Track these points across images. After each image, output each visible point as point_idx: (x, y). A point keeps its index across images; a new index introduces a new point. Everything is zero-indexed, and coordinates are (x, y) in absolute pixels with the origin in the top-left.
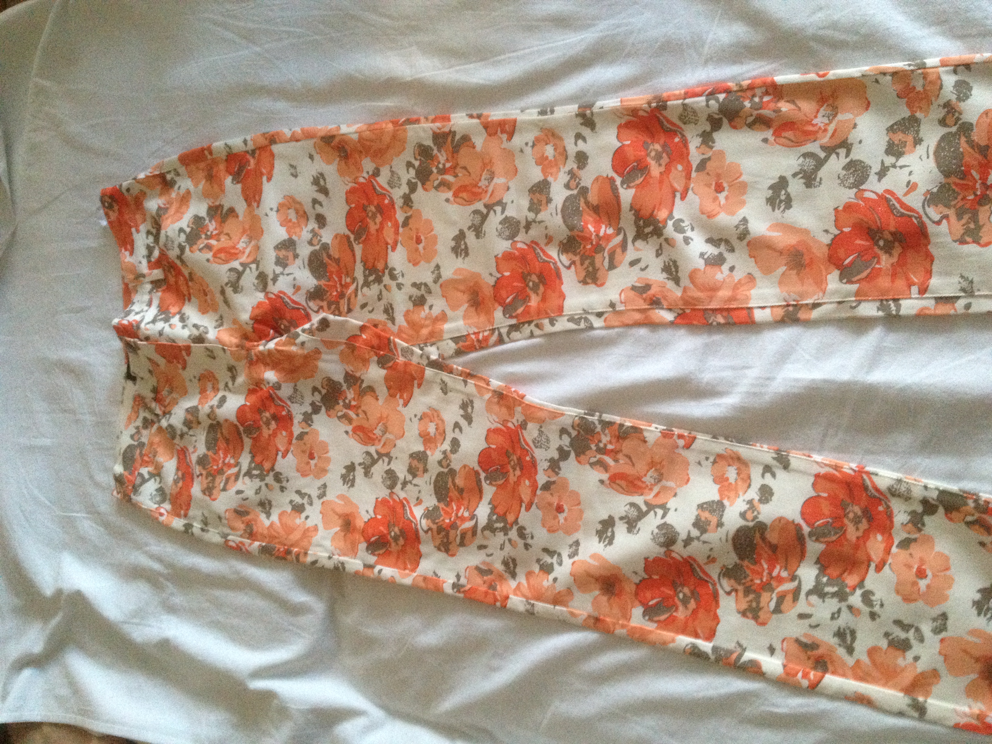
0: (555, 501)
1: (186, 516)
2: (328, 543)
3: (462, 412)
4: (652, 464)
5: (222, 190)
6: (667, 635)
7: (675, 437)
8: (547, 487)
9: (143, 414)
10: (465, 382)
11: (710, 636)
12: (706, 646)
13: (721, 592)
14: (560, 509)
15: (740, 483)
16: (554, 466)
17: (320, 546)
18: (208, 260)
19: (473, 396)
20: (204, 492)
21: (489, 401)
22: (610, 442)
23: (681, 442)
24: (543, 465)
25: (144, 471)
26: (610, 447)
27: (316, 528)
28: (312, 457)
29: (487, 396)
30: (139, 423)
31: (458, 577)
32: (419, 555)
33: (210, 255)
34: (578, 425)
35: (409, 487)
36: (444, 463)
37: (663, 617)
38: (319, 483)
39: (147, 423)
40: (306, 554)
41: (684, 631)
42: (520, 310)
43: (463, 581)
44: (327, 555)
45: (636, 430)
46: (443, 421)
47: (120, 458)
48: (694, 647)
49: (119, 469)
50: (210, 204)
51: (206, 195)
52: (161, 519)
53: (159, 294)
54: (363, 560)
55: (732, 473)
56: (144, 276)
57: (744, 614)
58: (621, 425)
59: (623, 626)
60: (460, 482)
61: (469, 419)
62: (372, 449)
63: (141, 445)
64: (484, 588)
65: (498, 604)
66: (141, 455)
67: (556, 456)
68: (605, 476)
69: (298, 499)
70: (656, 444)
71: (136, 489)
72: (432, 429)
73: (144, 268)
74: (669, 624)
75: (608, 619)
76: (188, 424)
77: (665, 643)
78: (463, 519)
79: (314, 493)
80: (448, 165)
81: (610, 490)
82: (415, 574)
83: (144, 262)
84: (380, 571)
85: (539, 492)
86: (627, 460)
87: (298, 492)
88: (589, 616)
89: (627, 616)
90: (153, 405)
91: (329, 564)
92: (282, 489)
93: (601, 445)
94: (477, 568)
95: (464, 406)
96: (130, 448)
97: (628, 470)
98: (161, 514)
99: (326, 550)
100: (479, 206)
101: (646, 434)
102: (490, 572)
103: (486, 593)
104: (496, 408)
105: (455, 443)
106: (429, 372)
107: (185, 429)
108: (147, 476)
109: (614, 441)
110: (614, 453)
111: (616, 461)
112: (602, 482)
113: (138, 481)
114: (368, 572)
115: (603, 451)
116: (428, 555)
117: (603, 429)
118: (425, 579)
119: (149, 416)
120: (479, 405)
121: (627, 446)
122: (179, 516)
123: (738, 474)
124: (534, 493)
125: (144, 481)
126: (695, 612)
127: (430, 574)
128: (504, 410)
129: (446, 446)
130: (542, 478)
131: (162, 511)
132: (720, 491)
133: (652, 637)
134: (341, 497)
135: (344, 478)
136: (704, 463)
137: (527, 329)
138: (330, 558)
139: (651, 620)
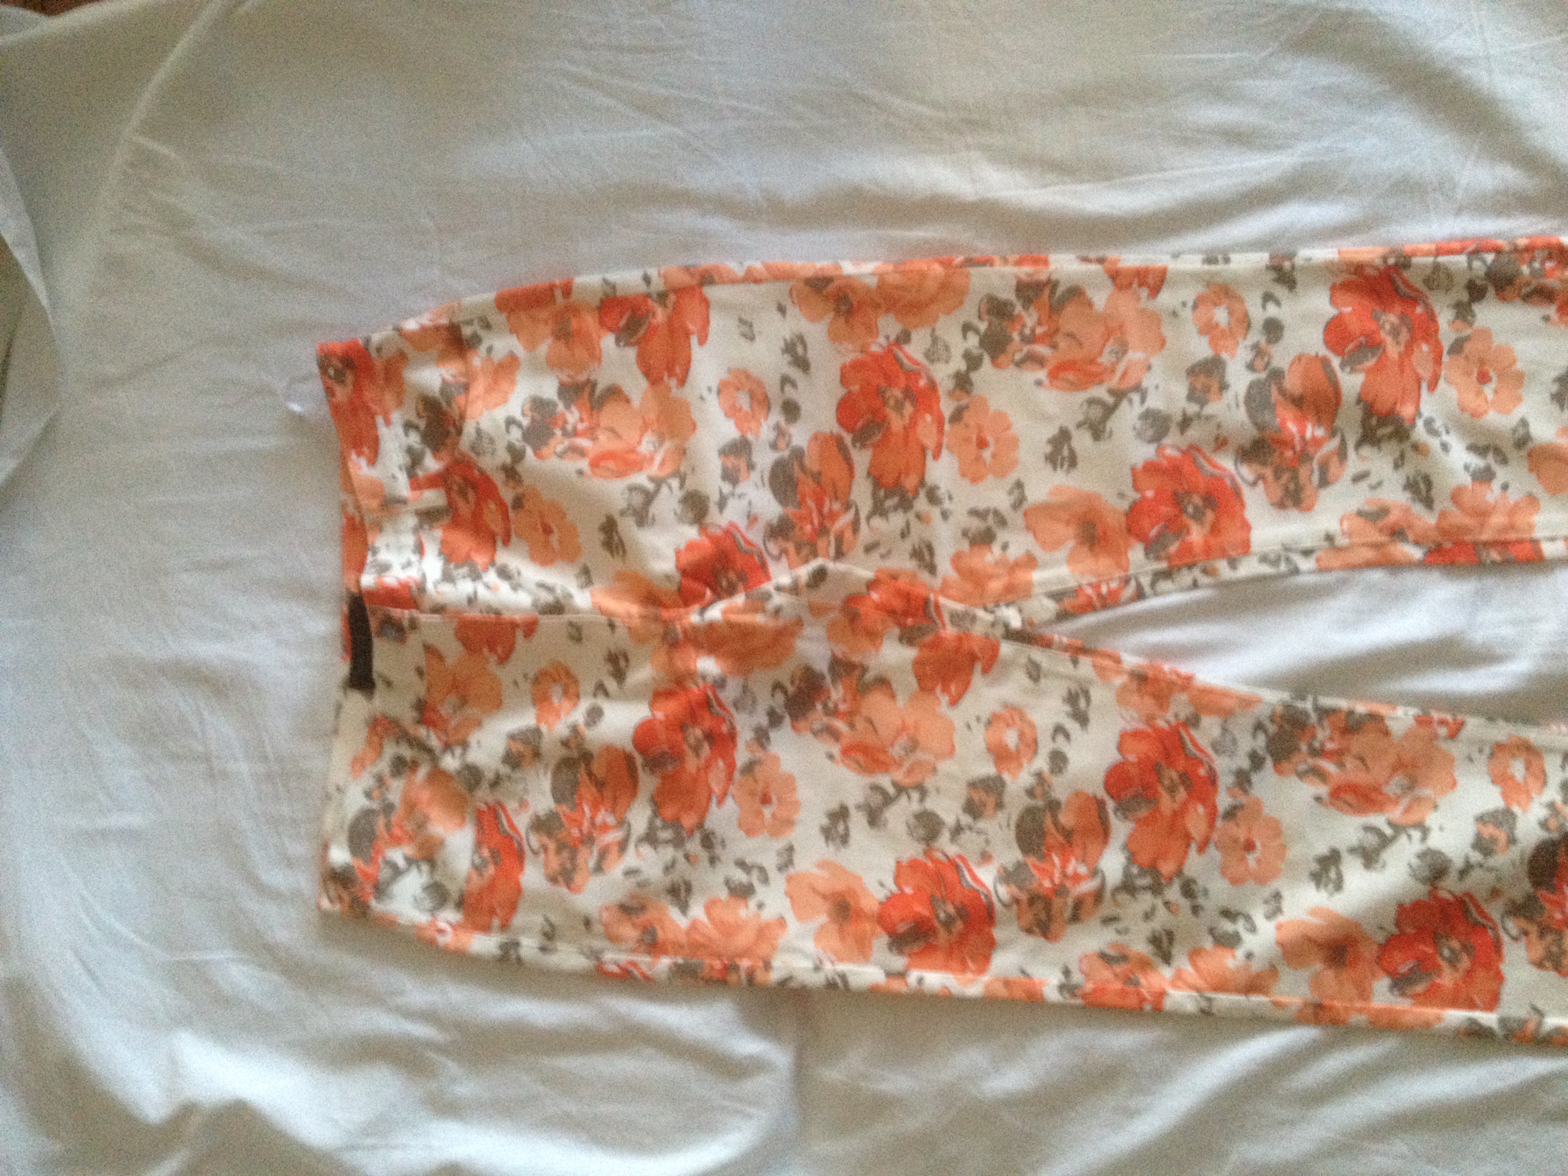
0: (1242, 834)
1: (504, 927)
2: (809, 945)
3: (1067, 708)
4: (1399, 766)
5: (595, 356)
6: (1430, 1012)
7: (1435, 725)
8: (1231, 814)
9: (390, 750)
10: (1075, 662)
11: (1492, 1002)
12: (1488, 1019)
13: (1505, 938)
14: (1249, 846)
15: (1530, 780)
16: (1243, 780)
17: (794, 950)
18: (580, 473)
19: (1090, 682)
20: (553, 880)
21: (1123, 691)
22: (1331, 739)
23: (1443, 731)
24: (1225, 780)
25: (397, 855)
26: (1330, 746)
27: (782, 922)
28: (766, 800)
29: (1119, 680)
30: (384, 765)
31: (1067, 972)
32: (991, 945)
33: (584, 464)
34: (1282, 717)
35: (966, 836)
36: (1038, 791)
37: (1420, 988)
38: (780, 844)
39: (400, 766)
40: (767, 966)
41: (1455, 1003)
42: (1173, 548)
43: (1077, 977)
44: (808, 964)
45: (1375, 718)
46: (1032, 726)
47: (343, 837)
48: (1473, 1022)
49: (340, 855)
50: (565, 379)
51: (554, 364)
52: (442, 940)
53: (438, 533)
54: (882, 966)
55: (1518, 769)
56: (403, 502)
57: (1540, 964)
58: (1351, 713)
59: (1360, 1011)
60: (1066, 819)
61: (1082, 719)
62: (885, 781)
63: (388, 808)
64: (1117, 986)
65: (1148, 1007)
66: (388, 826)
67: (1245, 764)
68: (1323, 790)
69: (740, 876)
70: (1406, 736)
71: (381, 890)
72: (1011, 738)
73: (402, 486)
74: (1432, 996)
75: (1337, 1004)
76: (513, 760)
77: (1428, 1024)
78: (1077, 878)
79: (770, 861)
80: (1039, 331)
81: (1334, 811)
82: (986, 978)
83: (403, 479)
84: (920, 981)
85: (1219, 823)
86: (1358, 762)
87: (741, 864)
88: (1306, 1005)
89: (1364, 993)
90: (422, 732)
91: (816, 980)
92: (713, 860)
93: (1317, 745)
94: (1103, 956)
95: (1072, 699)
96: (367, 815)
97: (1361, 777)
98: (441, 931)
99: (806, 956)
100: (1100, 392)
101: (1389, 723)
102: (1124, 958)
103: (1123, 993)
104: (1136, 698)
105: (1058, 760)
106: (1006, 649)
107: (505, 770)
108: (401, 863)
109: (1337, 736)
110: (1337, 756)
111: (1341, 765)
112: (1318, 799)
113: (385, 874)
114: (897, 985)
115: (1319, 752)
116: (1008, 944)
117: (1320, 719)
118: (1007, 983)
119: (407, 753)
120: (1101, 695)
121: (1357, 743)
122: (486, 929)
123: (1527, 769)
124: (1211, 825)
125: (397, 873)
126: (1469, 973)
127: (1014, 975)
128: (1149, 701)
129: (1041, 763)
130: (1223, 801)
131: (442, 925)
132: (1505, 795)
133: (1408, 1019)
134: (824, 865)
135: (828, 833)
136: (1475, 755)
137: (1186, 577)
138: (817, 968)
139: (1403, 994)
